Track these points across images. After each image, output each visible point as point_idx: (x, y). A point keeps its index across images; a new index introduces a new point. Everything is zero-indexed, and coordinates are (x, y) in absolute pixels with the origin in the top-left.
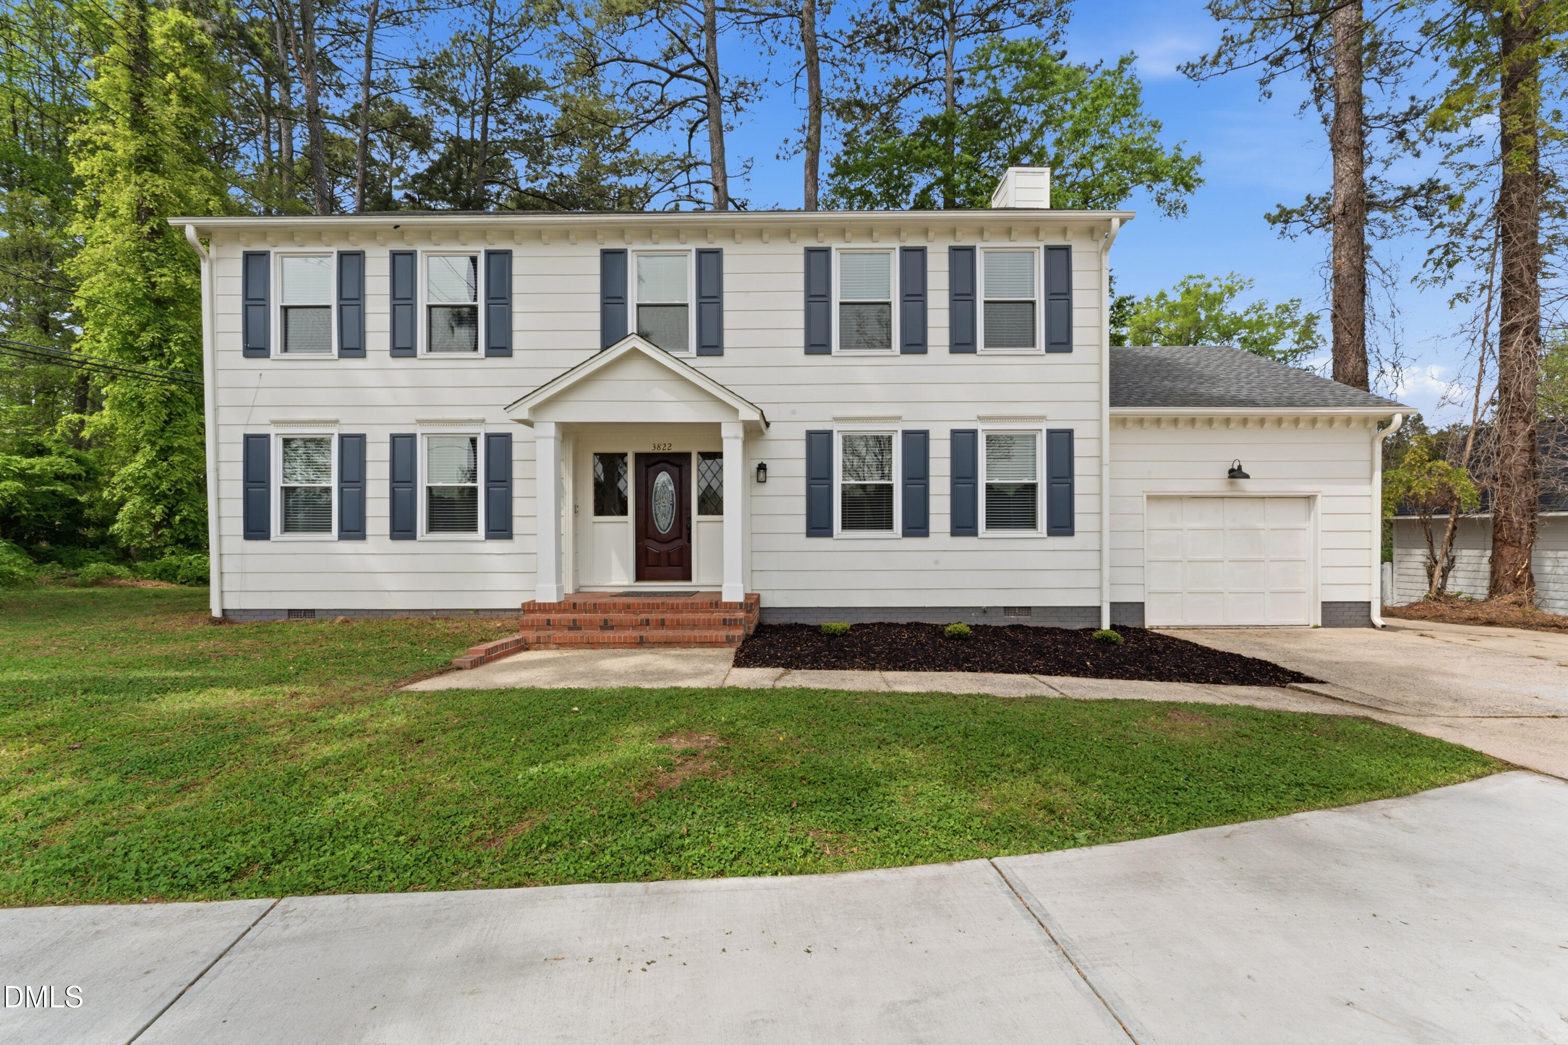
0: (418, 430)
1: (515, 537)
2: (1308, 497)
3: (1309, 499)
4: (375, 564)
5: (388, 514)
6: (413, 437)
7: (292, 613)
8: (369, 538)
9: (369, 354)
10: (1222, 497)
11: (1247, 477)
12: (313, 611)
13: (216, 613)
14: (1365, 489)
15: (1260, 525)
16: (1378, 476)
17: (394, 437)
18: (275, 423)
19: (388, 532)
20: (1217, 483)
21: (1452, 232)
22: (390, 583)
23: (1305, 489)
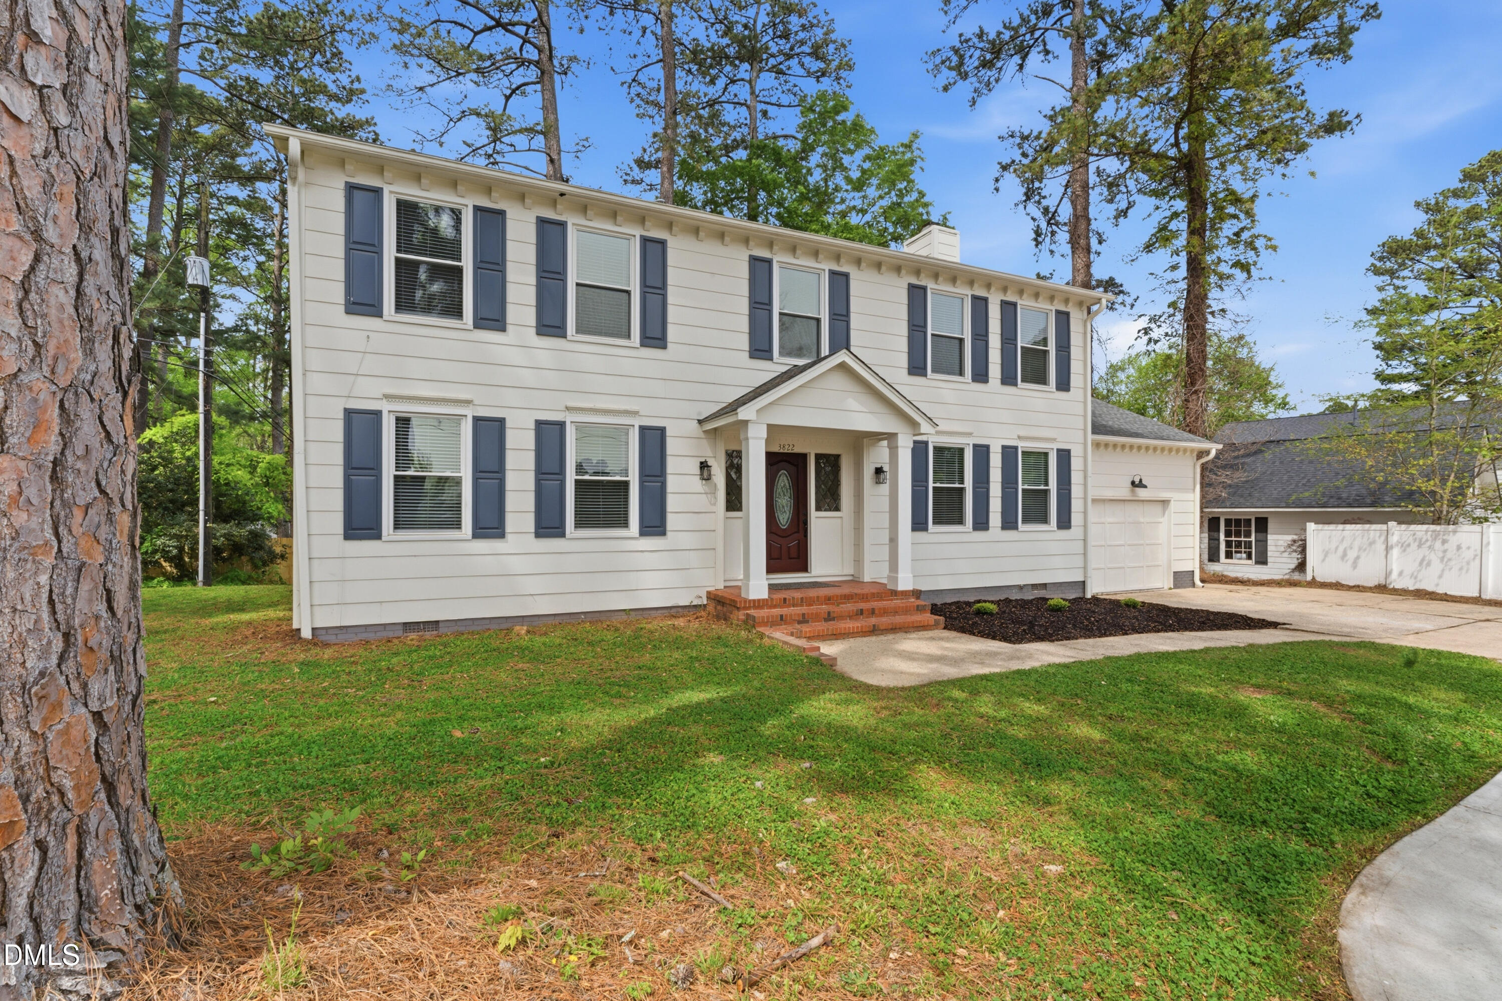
0: (569, 418)
1: (669, 534)
2: (1163, 501)
3: (1165, 503)
4: (517, 564)
5: (533, 509)
6: (562, 425)
7: (408, 626)
8: (509, 537)
9: (509, 328)
10: (1124, 501)
11: (1145, 487)
12: (437, 622)
13: (306, 634)
14: (1190, 496)
15: (1142, 520)
16: (1198, 487)
17: (539, 424)
18: (387, 397)
19: (533, 530)
20: (1124, 492)
21: (1150, 320)
22: (532, 585)
23: (1164, 495)
